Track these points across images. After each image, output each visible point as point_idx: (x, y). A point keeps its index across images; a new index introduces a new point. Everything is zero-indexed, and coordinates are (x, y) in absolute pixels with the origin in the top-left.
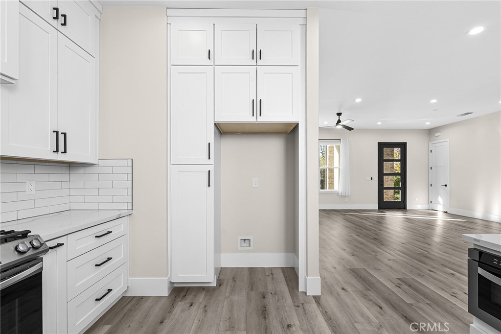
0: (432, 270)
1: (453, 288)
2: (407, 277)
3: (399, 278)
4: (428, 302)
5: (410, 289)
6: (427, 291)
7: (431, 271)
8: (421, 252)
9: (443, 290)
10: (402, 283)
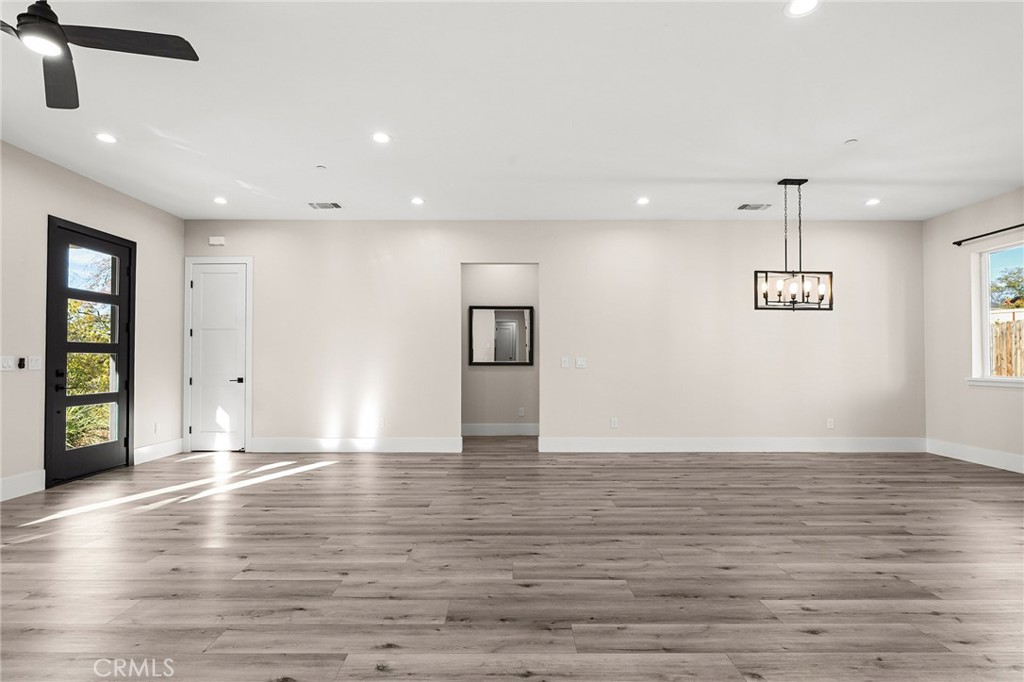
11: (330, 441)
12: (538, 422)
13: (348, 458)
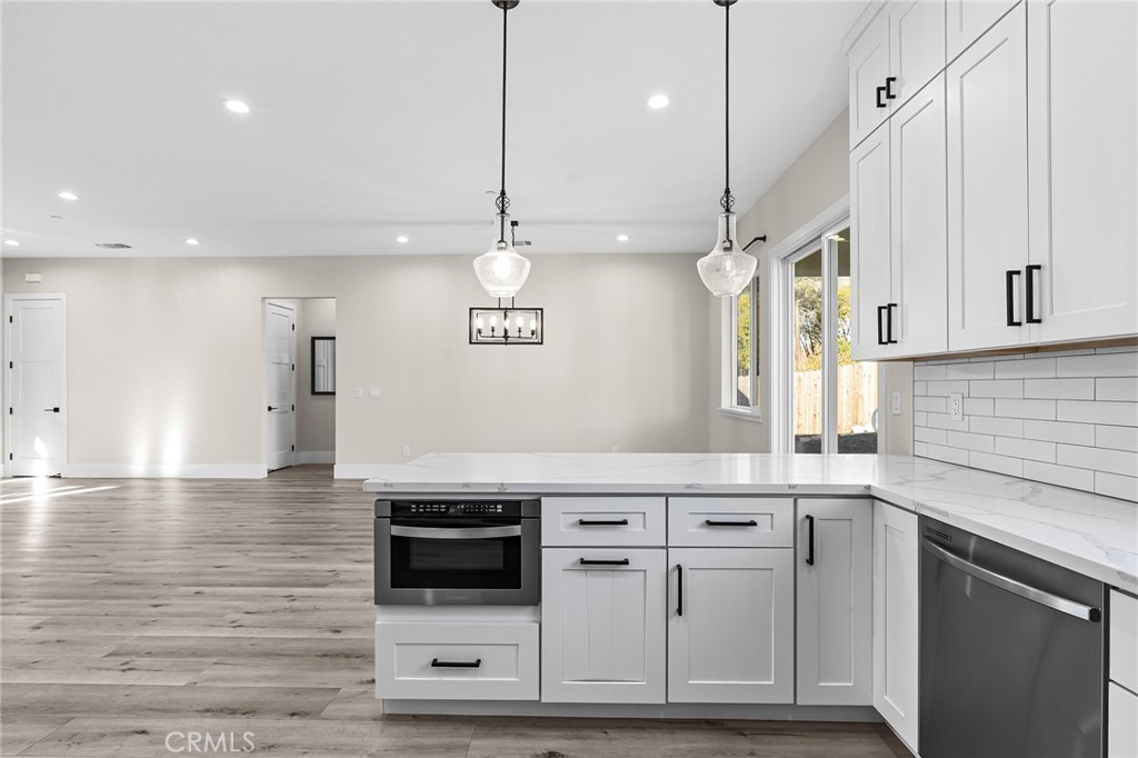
0: (156, 602)
1: (223, 615)
2: (124, 642)
3: (110, 651)
4: (214, 660)
5: (159, 659)
6: (191, 643)
7: (156, 606)
8: (95, 578)
9: (213, 626)
10: (127, 659)
11: (138, 467)
12: (334, 449)
13: (154, 483)
